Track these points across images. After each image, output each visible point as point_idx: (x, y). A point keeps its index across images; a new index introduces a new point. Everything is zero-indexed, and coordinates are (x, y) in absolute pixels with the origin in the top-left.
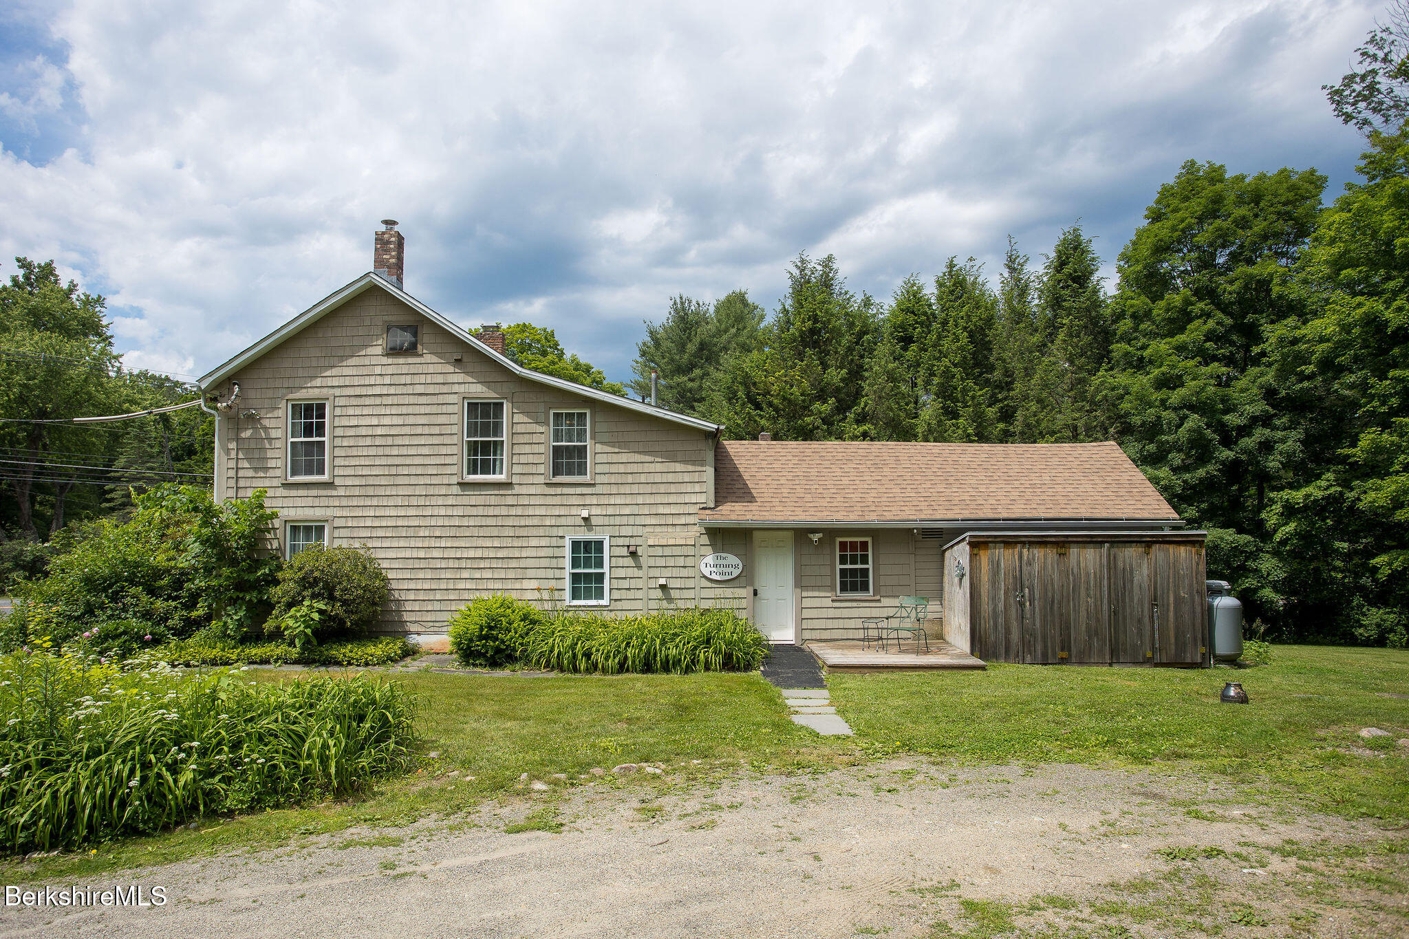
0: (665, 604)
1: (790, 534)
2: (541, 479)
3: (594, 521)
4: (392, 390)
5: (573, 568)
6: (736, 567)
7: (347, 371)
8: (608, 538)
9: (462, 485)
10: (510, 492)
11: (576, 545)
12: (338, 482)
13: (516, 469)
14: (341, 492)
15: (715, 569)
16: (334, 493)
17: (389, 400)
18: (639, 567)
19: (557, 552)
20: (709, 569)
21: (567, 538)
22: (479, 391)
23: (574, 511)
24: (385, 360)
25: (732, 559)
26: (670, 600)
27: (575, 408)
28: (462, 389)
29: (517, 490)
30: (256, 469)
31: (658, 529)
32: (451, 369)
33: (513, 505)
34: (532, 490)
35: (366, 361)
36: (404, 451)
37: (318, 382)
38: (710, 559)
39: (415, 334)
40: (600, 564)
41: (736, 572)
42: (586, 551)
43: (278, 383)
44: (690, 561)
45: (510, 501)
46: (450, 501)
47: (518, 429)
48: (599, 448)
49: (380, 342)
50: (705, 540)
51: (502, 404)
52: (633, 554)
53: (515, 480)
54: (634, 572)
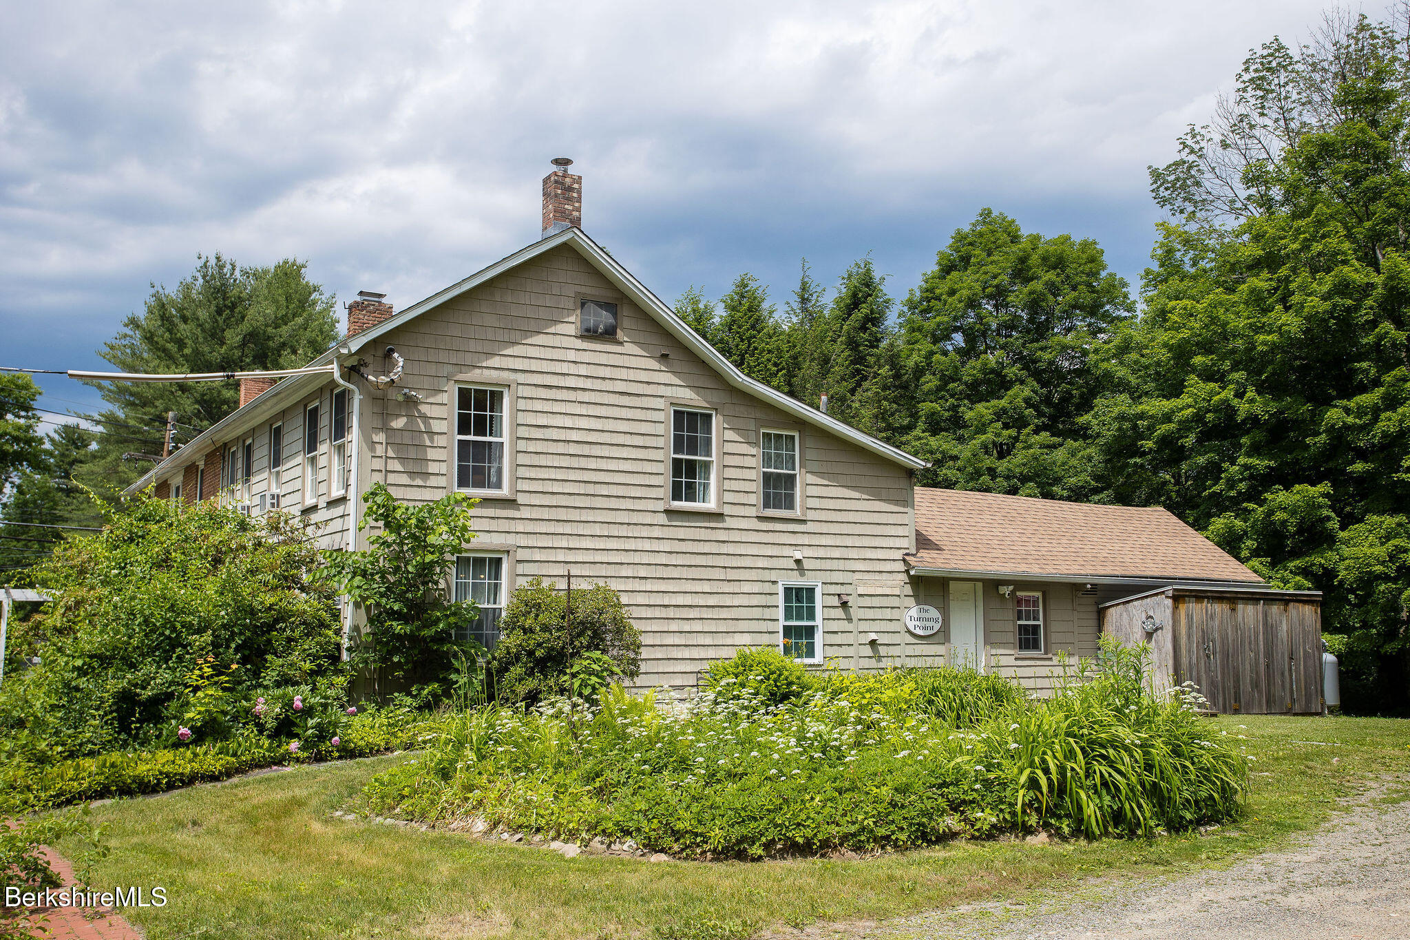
0: (873, 663)
1: (980, 585)
2: (752, 512)
3: (807, 564)
4: (588, 384)
5: (786, 620)
6: (936, 621)
7: (532, 352)
8: (820, 584)
9: (669, 512)
10: (720, 525)
11: (788, 590)
12: (521, 499)
13: (729, 497)
14: (525, 513)
15: (918, 623)
16: (517, 514)
17: (586, 397)
18: (850, 620)
19: (770, 601)
20: (914, 623)
21: (780, 584)
22: (689, 397)
23: (787, 551)
24: (579, 344)
25: (934, 613)
26: (879, 658)
27: (785, 429)
28: (668, 391)
29: (729, 523)
30: (412, 474)
31: (866, 576)
32: (654, 365)
33: (724, 542)
34: (744, 524)
35: (556, 341)
36: (603, 464)
37: (495, 362)
38: (914, 612)
39: (615, 315)
40: (811, 616)
41: (937, 627)
42: (799, 600)
43: (443, 357)
44: (895, 614)
45: (722, 535)
46: (657, 532)
47: (729, 448)
48: (811, 479)
49: (572, 319)
50: (908, 590)
51: (710, 416)
52: (844, 605)
53: (727, 510)
54: (844, 625)
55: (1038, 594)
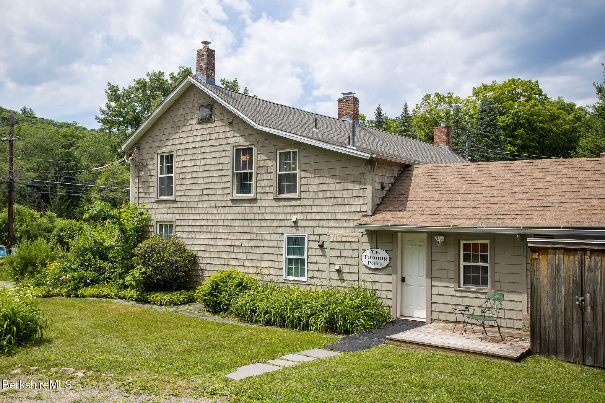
0: (339, 283)
1: (425, 235)
2: (271, 196)
3: (300, 224)
4: (201, 144)
5: (288, 255)
6: (385, 259)
7: (182, 135)
8: (307, 235)
9: (233, 200)
10: (255, 205)
11: (289, 239)
12: (178, 199)
13: (259, 190)
14: (179, 205)
15: (371, 260)
16: (176, 206)
17: (199, 150)
18: (325, 256)
19: (279, 244)
20: (367, 260)
21: (285, 235)
22: (241, 141)
23: (289, 217)
24: (199, 127)
25: (383, 254)
26: (342, 280)
27: (290, 148)
28: (233, 141)
29: (259, 203)
30: (146, 193)
31: (336, 230)
32: (227, 129)
33: (257, 213)
34: (267, 203)
35: (190, 128)
36: (206, 181)
37: (170, 142)
38: (368, 253)
39: (211, 110)
40: (302, 253)
41: (385, 263)
42: (296, 244)
43: (154, 145)
44: (355, 253)
45: (256, 210)
46: (227, 210)
47: (261, 164)
48: (303, 174)
49: (196, 116)
50: (365, 238)
51: (252, 148)
52: (321, 247)
53: (259, 196)
54: (321, 259)
55: (487, 242)
